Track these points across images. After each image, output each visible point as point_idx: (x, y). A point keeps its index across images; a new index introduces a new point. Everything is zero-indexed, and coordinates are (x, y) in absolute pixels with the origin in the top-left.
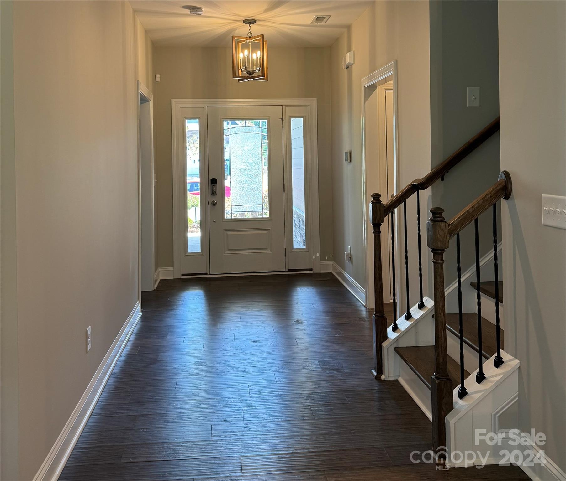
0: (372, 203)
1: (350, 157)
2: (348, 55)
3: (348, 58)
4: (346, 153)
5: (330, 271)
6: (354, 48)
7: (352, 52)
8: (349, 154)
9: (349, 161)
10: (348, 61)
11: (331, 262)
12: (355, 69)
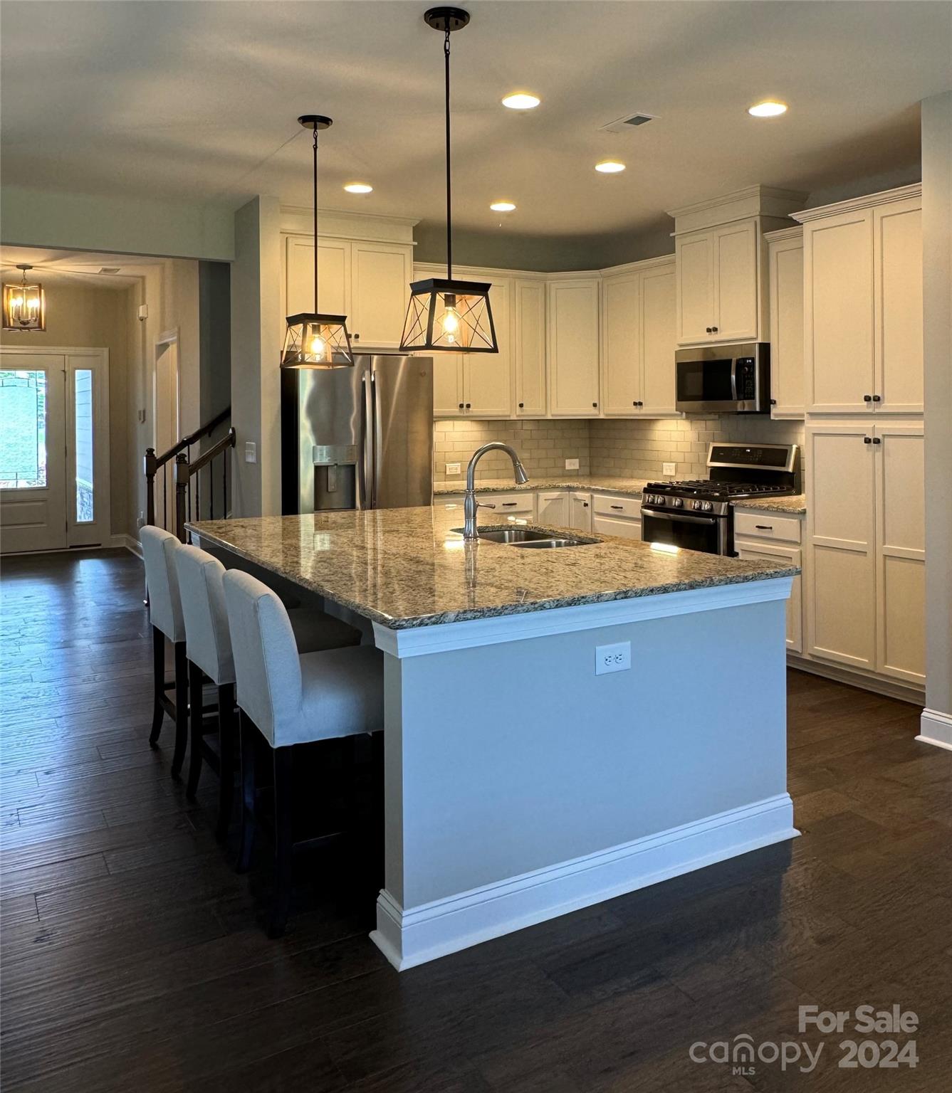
0: (146, 456)
1: (144, 416)
2: (141, 307)
3: (141, 312)
4: (140, 412)
5: (123, 546)
6: (147, 302)
7: (145, 306)
8: (142, 413)
9: (142, 420)
10: (141, 315)
11: (125, 536)
12: (148, 322)
